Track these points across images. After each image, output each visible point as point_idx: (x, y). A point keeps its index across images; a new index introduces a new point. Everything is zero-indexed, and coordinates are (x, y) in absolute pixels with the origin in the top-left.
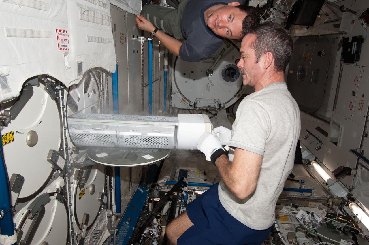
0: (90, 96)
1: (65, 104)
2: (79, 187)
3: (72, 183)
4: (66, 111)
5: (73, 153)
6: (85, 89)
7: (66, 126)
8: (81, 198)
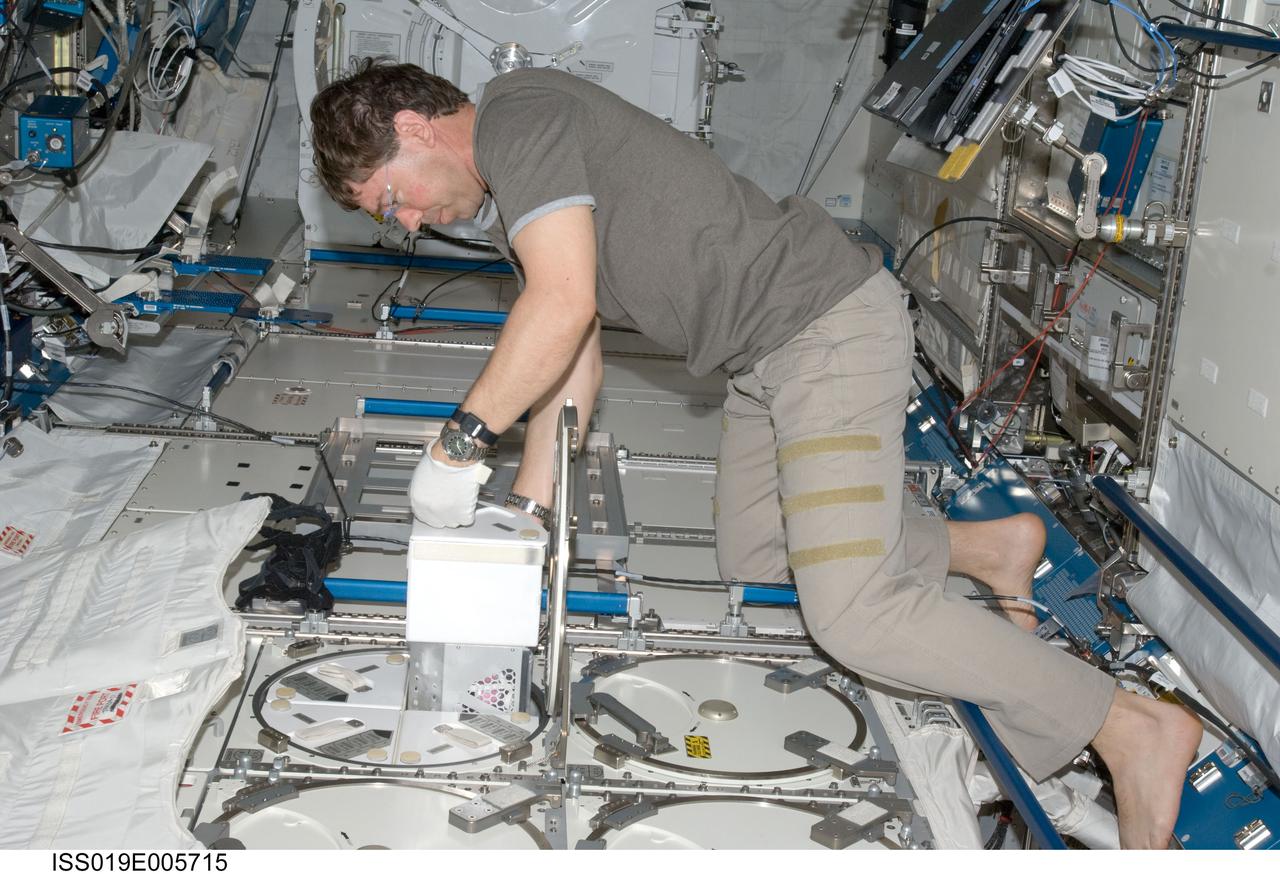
0: (369, 683)
1: (338, 765)
2: (659, 752)
3: (627, 774)
4: (365, 764)
5: (525, 760)
6: (331, 699)
7: (415, 771)
8: (712, 752)
